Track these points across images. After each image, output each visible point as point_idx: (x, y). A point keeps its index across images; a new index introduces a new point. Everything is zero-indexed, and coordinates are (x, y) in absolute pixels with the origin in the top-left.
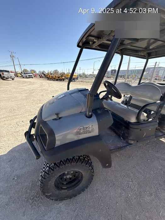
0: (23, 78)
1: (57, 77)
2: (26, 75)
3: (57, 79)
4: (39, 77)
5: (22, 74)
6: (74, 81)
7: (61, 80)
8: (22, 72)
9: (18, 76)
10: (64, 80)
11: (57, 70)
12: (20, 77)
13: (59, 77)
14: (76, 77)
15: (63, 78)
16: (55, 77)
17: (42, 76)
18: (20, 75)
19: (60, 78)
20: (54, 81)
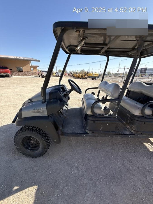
0: (57, 76)
1: (81, 76)
2: (58, 74)
3: (80, 77)
4: (68, 75)
5: (56, 74)
6: (95, 80)
7: (84, 78)
8: (56, 72)
9: (53, 75)
10: (86, 78)
11: (84, 70)
12: (55, 75)
13: (82, 76)
14: (98, 76)
15: (86, 76)
16: (79, 76)
17: (70, 75)
18: (55, 74)
19: (84, 76)
20: (78, 79)
